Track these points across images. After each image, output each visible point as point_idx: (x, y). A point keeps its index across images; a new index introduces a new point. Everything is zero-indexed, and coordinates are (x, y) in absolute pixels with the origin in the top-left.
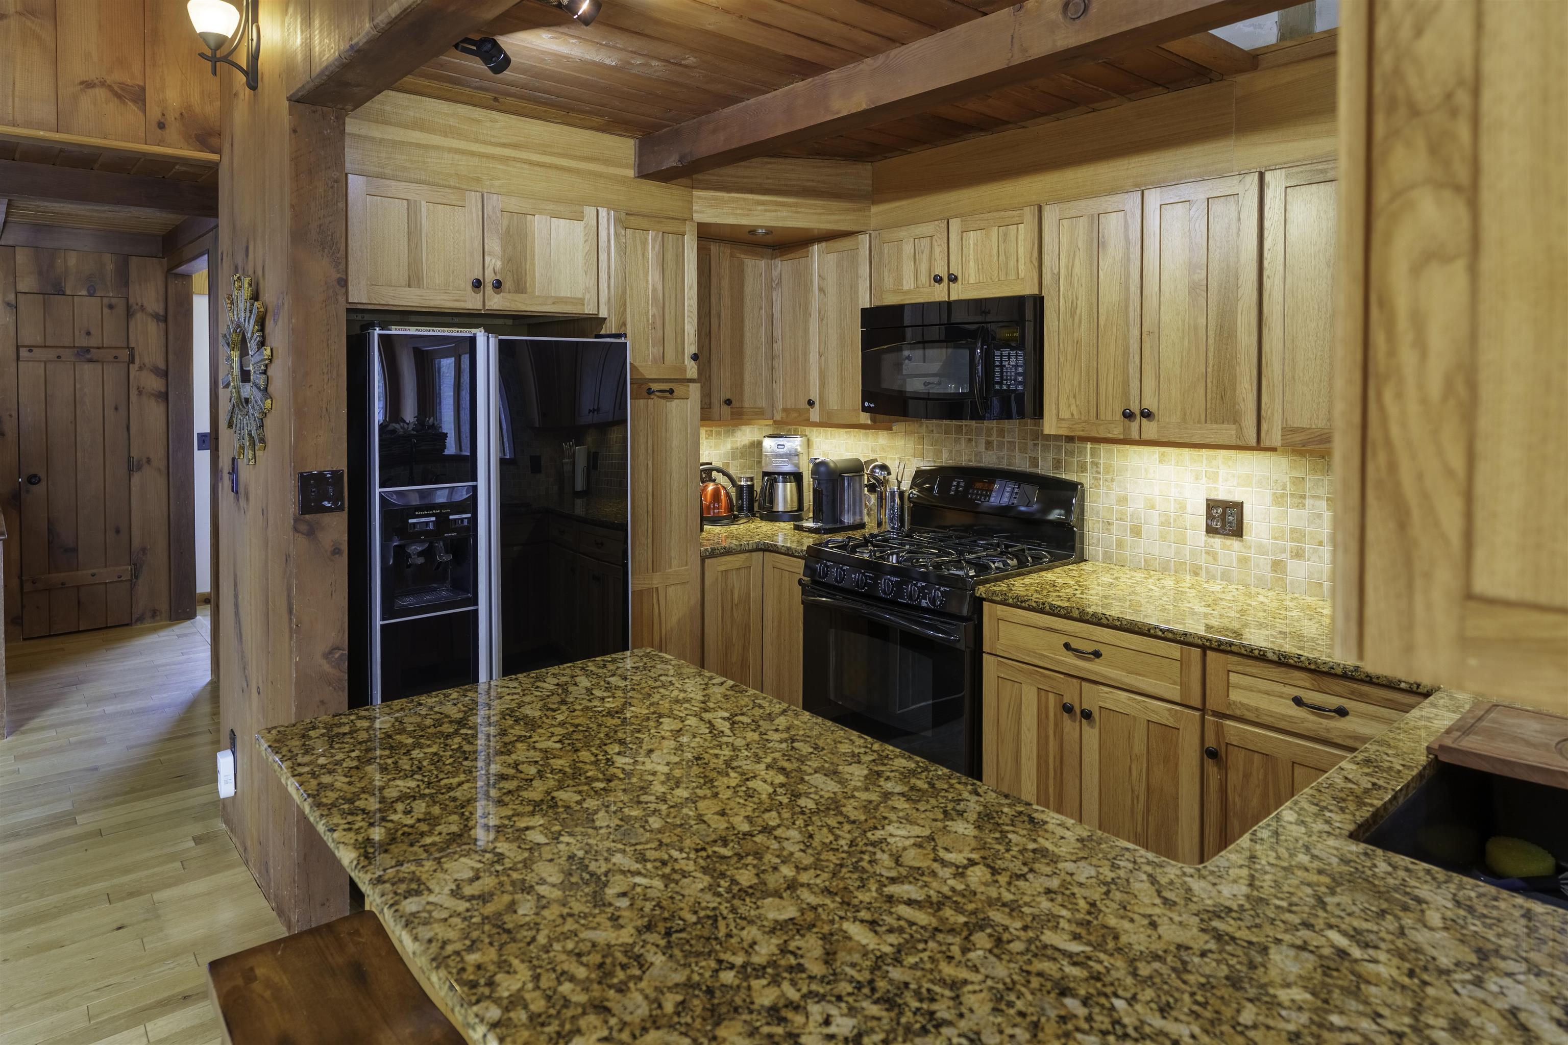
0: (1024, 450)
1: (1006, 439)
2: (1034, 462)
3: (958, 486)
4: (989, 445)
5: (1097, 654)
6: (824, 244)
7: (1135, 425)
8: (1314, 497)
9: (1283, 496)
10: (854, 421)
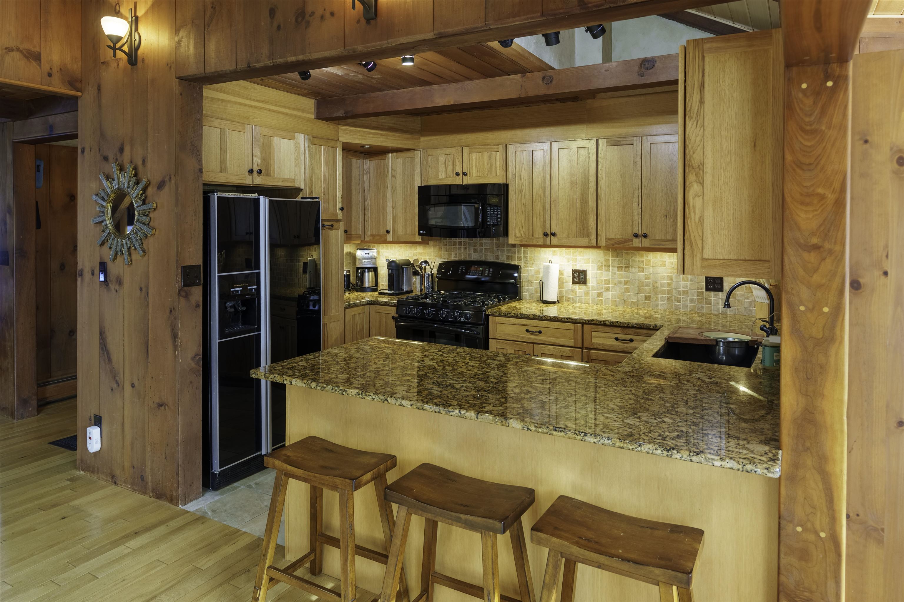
0: (492, 252)
1: (484, 247)
2: (497, 257)
3: (462, 269)
4: (475, 250)
5: (540, 332)
6: (395, 154)
7: (548, 239)
8: (613, 266)
9: (602, 266)
10: (412, 240)
